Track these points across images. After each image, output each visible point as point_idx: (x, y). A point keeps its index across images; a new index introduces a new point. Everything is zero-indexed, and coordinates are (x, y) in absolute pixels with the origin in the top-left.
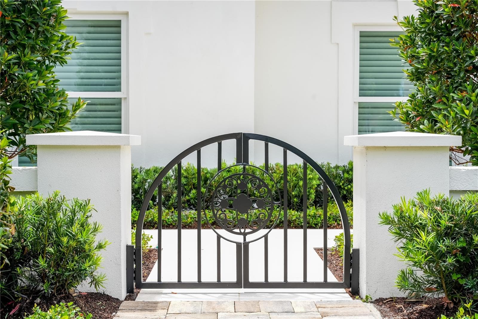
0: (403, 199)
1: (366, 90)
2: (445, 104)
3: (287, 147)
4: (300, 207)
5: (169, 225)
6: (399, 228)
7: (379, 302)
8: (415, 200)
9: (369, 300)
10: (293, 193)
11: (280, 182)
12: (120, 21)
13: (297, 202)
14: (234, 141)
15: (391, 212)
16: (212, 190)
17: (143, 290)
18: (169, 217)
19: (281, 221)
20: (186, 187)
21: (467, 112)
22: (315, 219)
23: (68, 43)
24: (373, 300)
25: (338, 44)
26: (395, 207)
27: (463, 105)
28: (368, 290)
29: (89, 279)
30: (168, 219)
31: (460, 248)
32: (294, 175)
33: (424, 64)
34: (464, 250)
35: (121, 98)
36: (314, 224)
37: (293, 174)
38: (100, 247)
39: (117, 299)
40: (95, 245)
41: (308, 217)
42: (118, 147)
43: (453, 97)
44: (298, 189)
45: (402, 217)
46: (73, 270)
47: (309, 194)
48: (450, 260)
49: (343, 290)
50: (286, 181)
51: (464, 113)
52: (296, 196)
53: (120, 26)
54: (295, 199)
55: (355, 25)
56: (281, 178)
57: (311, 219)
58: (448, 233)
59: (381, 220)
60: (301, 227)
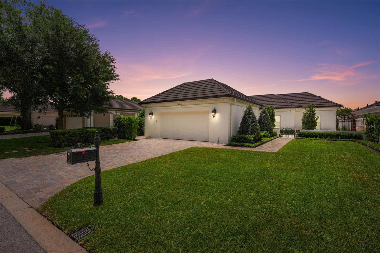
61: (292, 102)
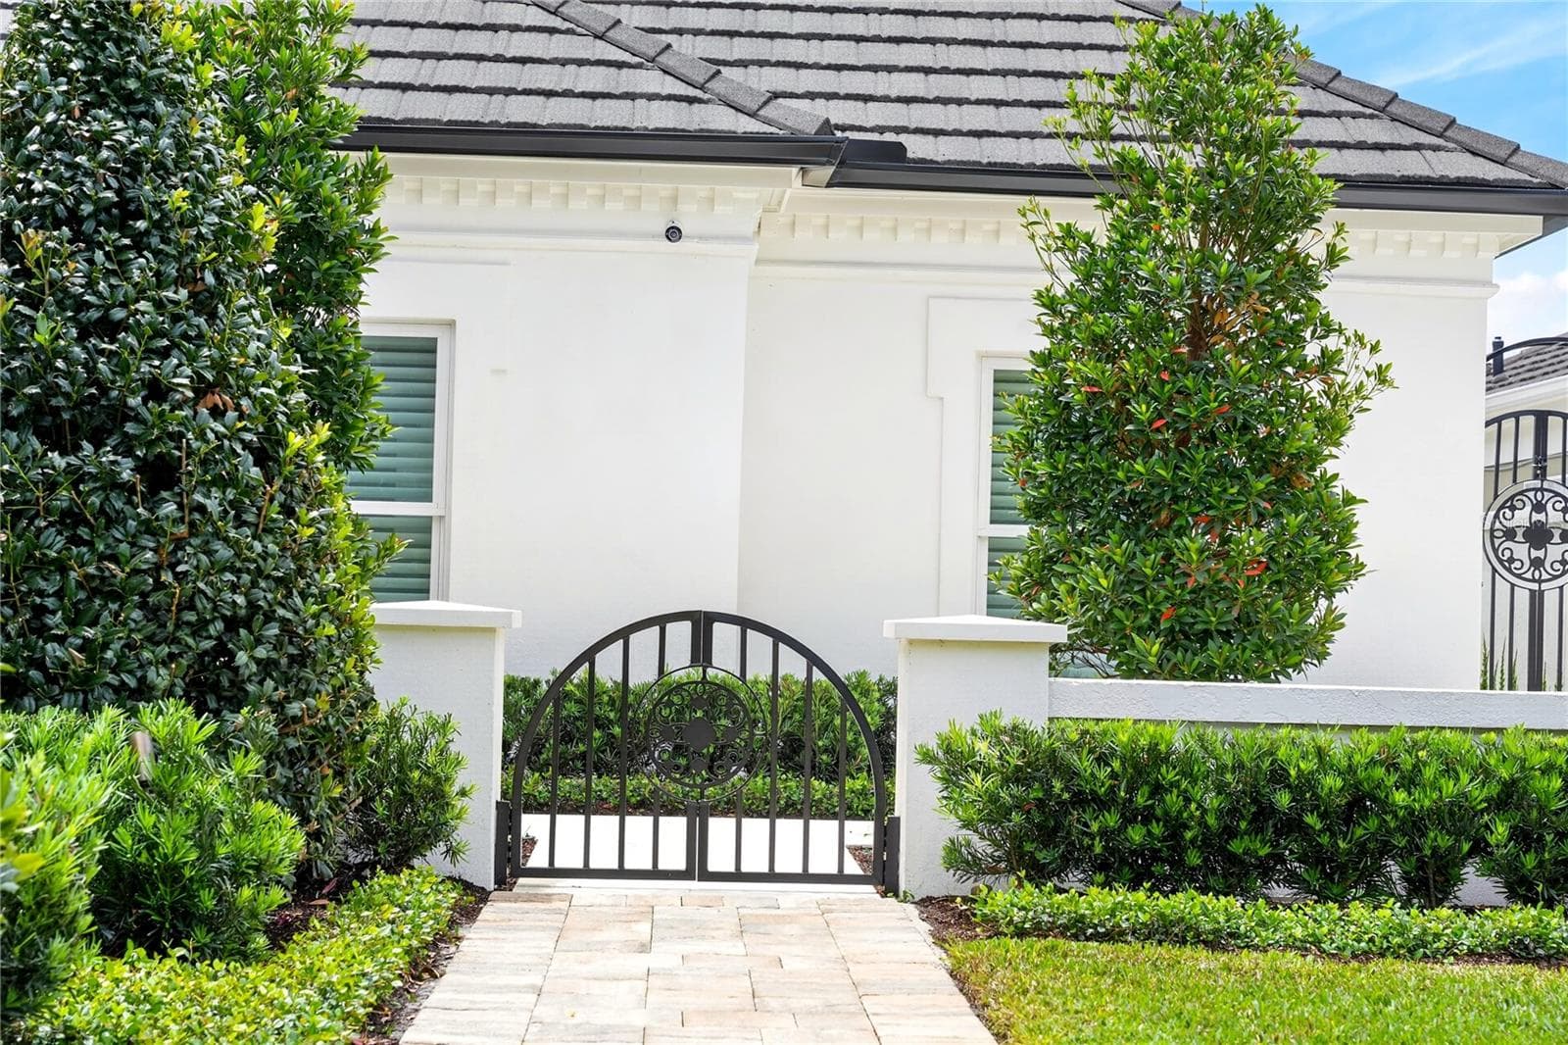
0: (952, 724)
1: (1003, 508)
2: (1074, 565)
3: (779, 637)
4: (832, 775)
5: (540, 804)
6: (947, 771)
7: (925, 902)
8: (976, 727)
9: (910, 898)
10: (820, 743)
11: (790, 718)
12: (436, 339)
13: (827, 764)
14: (687, 625)
15: (933, 745)
16: (639, 731)
17: (521, 881)
18: (541, 788)
19: (790, 802)
20: (579, 723)
21: (1104, 582)
22: (866, 799)
23: (374, 429)
24: (917, 900)
25: (942, 399)
26: (939, 735)
27: (1099, 569)
28: (908, 882)
29: (442, 847)
30: (540, 793)
31: (1034, 799)
32: (823, 702)
33: (1043, 491)
34: (1041, 804)
35: (431, 517)
36: (862, 810)
37: (821, 699)
38: (463, 793)
39: (483, 889)
40: (456, 788)
41: (848, 795)
42: (492, 630)
43: (1087, 554)
44: (832, 735)
45: (948, 751)
46: (426, 825)
47: (857, 747)
48: (1016, 817)
49: (870, 888)
50: (806, 714)
51: (1099, 584)
52: (826, 751)
53: (434, 351)
54: (824, 757)
55: (983, 356)
56: (795, 709)
57: (856, 800)
58: (1018, 777)
59: (919, 757)
60: (834, 816)
61: (742, 48)
